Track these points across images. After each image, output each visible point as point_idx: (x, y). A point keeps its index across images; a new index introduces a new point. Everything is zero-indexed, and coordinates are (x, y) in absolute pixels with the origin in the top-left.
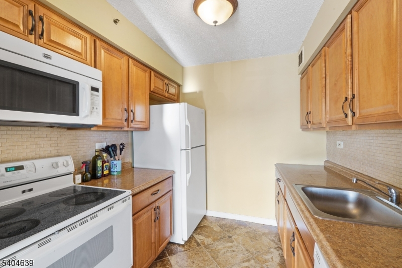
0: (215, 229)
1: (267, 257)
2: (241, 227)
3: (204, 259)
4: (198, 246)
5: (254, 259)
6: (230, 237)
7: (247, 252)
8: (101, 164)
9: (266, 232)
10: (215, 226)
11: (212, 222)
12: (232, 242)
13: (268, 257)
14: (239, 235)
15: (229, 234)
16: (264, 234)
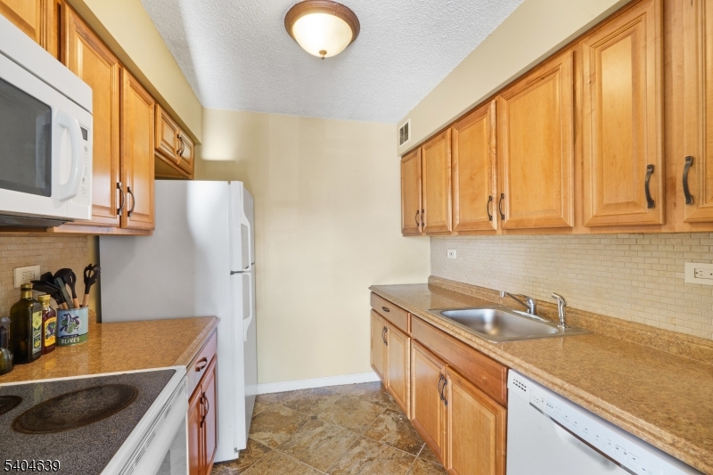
0: (282, 413)
1: (379, 429)
2: (324, 397)
3: (287, 469)
4: (265, 452)
5: (364, 438)
6: (314, 418)
7: (350, 432)
8: (40, 323)
9: (363, 394)
10: (280, 407)
11: (271, 403)
12: (322, 424)
13: (381, 427)
14: (326, 410)
15: (311, 415)
16: (361, 397)
